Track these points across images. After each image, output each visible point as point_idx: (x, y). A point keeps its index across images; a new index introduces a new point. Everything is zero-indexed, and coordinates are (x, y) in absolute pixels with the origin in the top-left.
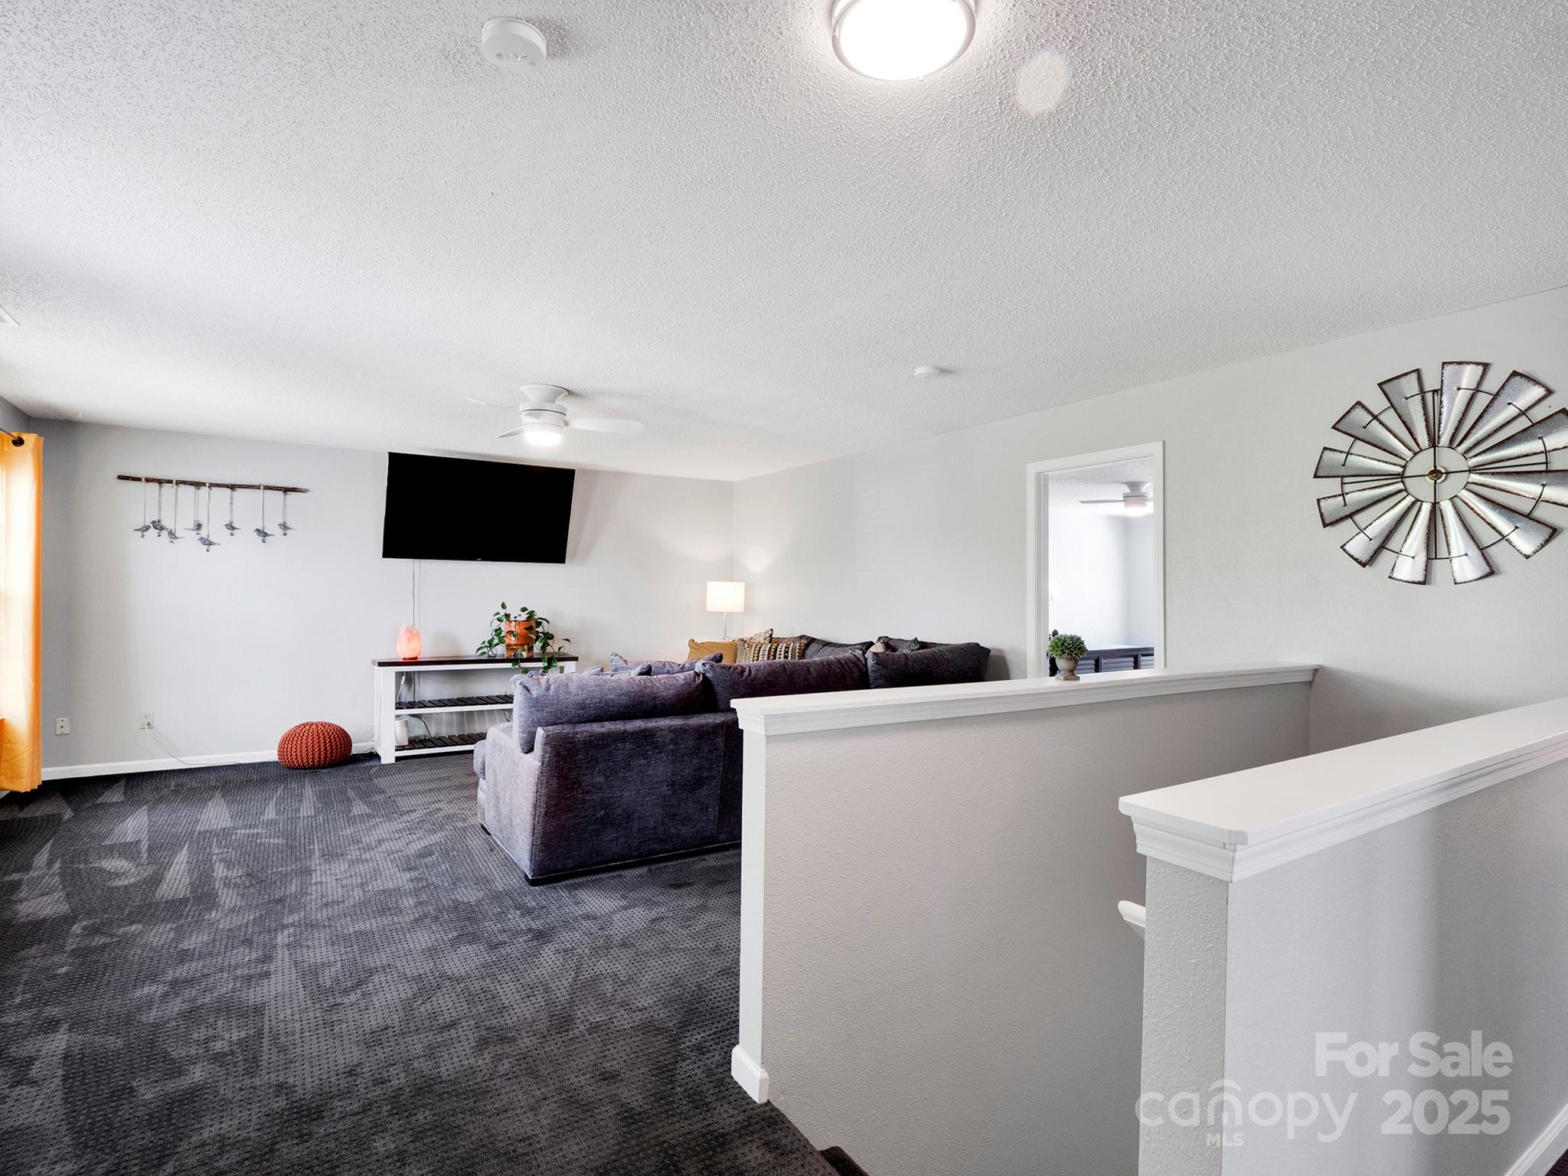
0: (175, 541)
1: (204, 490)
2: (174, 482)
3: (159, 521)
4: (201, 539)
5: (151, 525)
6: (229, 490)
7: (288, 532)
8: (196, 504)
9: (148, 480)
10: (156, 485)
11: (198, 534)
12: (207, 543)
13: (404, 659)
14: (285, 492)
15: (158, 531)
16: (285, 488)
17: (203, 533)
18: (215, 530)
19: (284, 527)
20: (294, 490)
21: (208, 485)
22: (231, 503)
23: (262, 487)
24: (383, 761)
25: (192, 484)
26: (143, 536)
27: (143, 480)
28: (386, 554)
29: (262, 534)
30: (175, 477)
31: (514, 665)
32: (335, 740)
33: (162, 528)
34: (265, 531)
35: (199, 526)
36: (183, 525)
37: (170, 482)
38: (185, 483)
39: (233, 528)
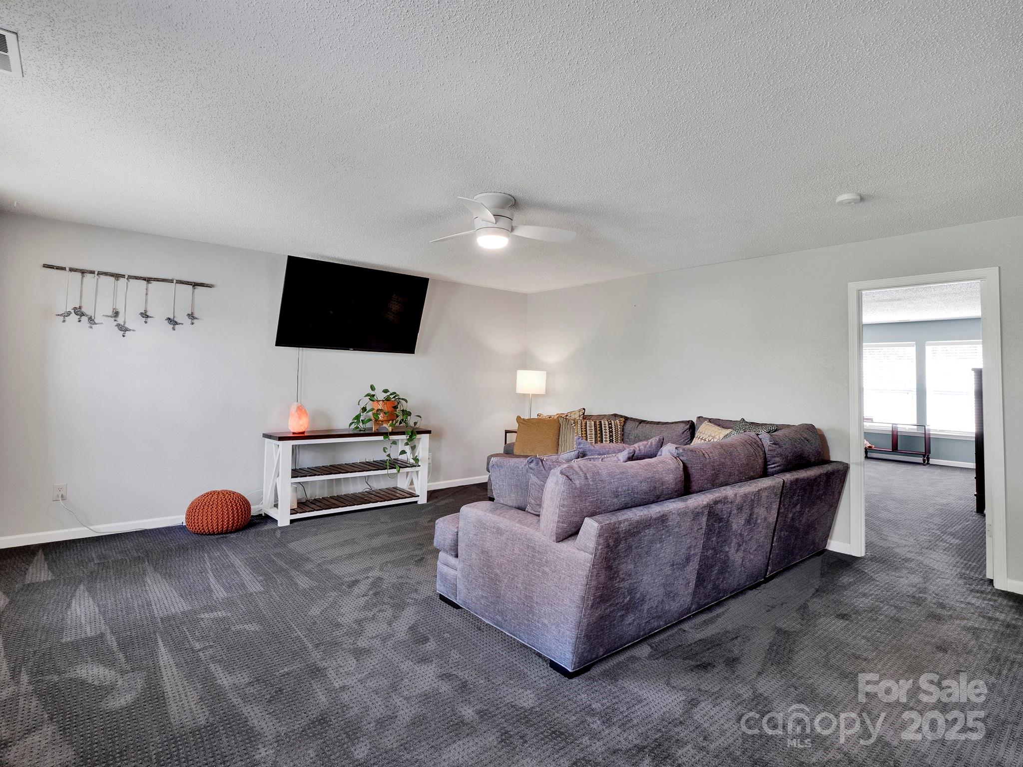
0: (93, 326)
1: (122, 281)
2: (96, 273)
3: (80, 307)
4: (118, 325)
5: (73, 311)
6: (145, 282)
7: (195, 321)
8: (115, 293)
9: (71, 270)
10: (79, 275)
11: (115, 320)
12: (123, 329)
13: (294, 433)
14: (194, 286)
15: (79, 317)
16: (194, 283)
17: (120, 320)
18: (131, 318)
19: (191, 316)
20: (202, 285)
21: (126, 277)
22: (147, 294)
23: (175, 281)
24: (279, 525)
25: (112, 275)
26: (64, 321)
27: (67, 269)
28: (278, 343)
29: (172, 322)
30: (97, 269)
31: (384, 438)
32: (240, 508)
33: (83, 314)
34: (175, 320)
35: (116, 314)
36: (102, 310)
37: (92, 272)
38: (106, 274)
39: (148, 317)
